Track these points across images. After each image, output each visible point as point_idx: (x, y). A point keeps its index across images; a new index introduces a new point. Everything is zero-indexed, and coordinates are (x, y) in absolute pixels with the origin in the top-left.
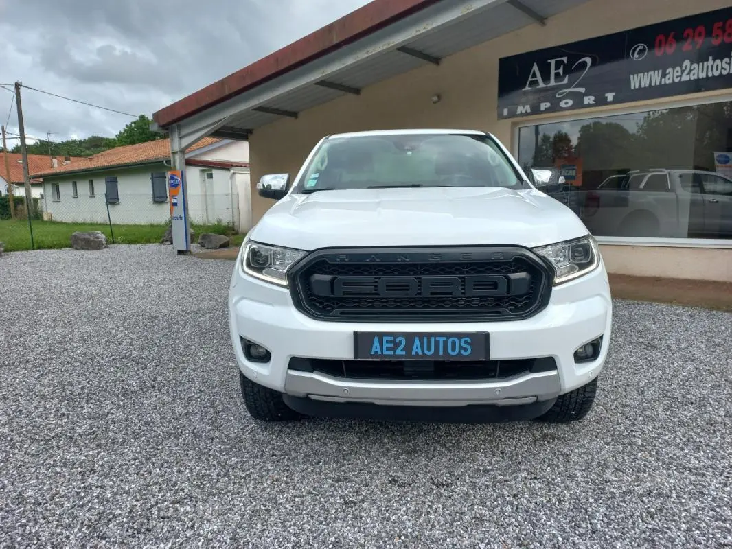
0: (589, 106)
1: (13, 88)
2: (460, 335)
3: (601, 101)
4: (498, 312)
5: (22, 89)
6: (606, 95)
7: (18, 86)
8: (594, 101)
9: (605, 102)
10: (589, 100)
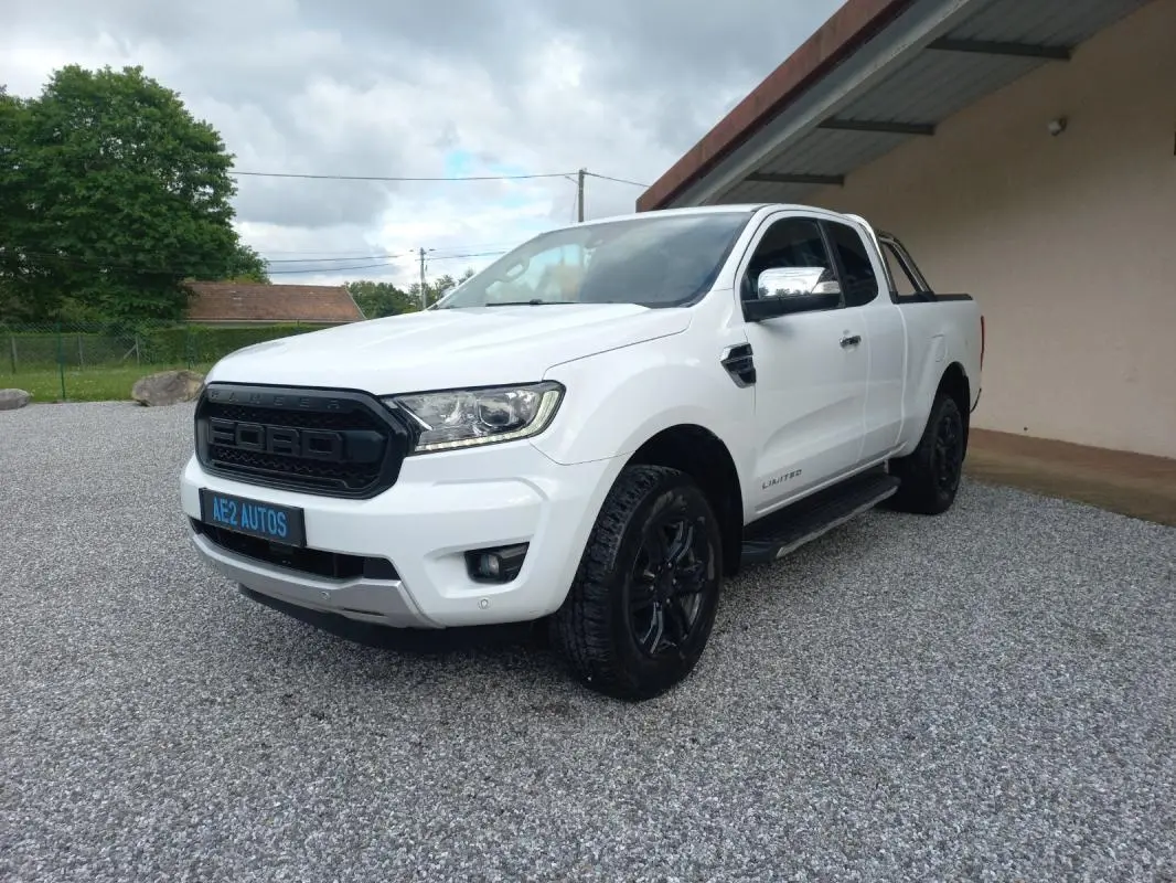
1: (577, 178)
2: (277, 508)
4: (333, 484)
5: (586, 178)
7: (582, 174)
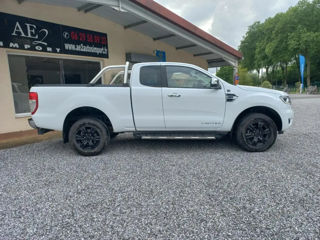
0: (49, 52)
3: (54, 51)
6: (57, 49)
8: (52, 50)
9: (56, 52)
10: (49, 49)
